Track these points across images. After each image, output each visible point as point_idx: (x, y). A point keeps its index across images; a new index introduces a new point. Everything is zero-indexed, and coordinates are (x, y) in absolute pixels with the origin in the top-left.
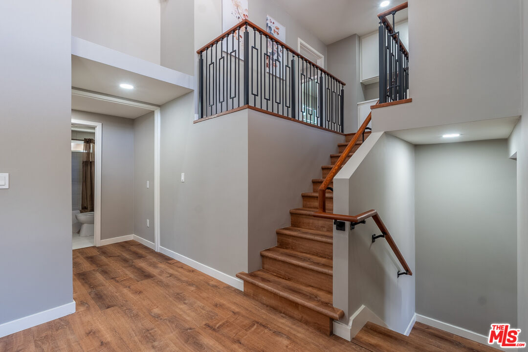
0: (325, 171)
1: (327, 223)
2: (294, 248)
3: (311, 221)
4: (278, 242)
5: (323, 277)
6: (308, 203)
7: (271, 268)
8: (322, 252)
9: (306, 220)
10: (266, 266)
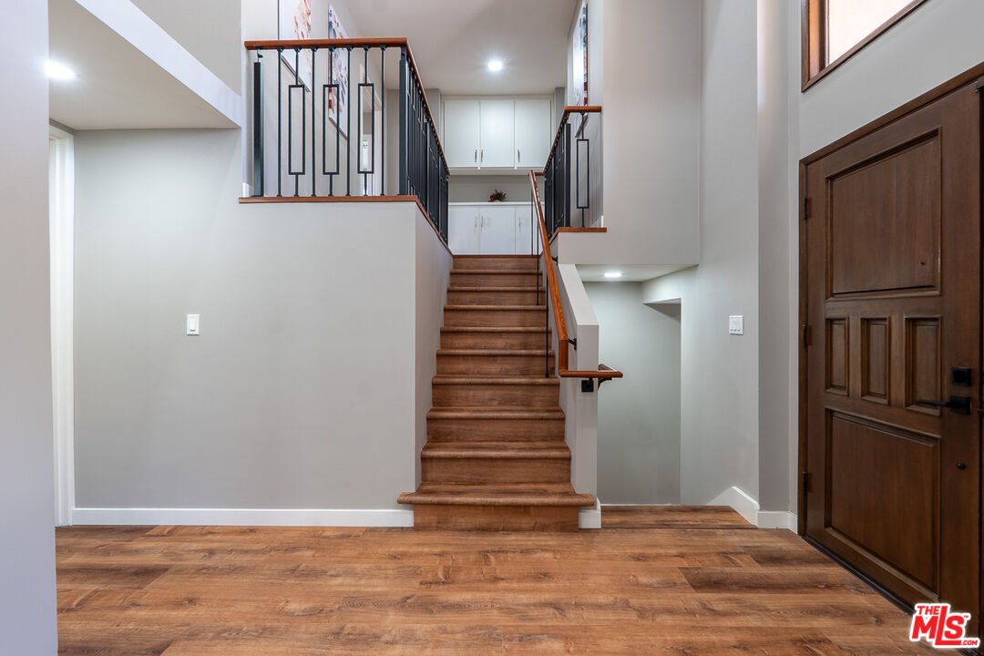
0: (450, 315)
1: (498, 392)
2: (461, 437)
3: (471, 393)
4: (428, 433)
5: (538, 464)
6: (447, 366)
7: (443, 475)
8: (512, 434)
9: (462, 393)
10: (430, 476)
